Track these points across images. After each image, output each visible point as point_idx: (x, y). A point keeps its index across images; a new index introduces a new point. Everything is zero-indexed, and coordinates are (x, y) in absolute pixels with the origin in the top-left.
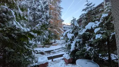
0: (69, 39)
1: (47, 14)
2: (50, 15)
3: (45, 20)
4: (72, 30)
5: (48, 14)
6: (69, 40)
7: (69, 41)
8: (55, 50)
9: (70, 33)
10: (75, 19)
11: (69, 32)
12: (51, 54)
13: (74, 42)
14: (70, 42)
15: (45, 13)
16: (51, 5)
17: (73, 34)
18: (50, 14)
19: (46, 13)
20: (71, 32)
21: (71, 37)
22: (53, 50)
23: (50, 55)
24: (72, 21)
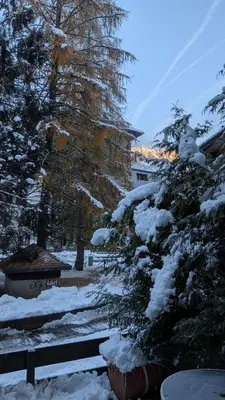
0: (143, 243)
1: (33, 87)
2: (52, 97)
3: (15, 125)
4: (163, 189)
5: (40, 87)
6: (144, 248)
7: (143, 255)
8: (75, 312)
9: (152, 204)
10: (187, 118)
11: (147, 202)
12: (44, 337)
13: (170, 263)
14: (148, 259)
15: (19, 83)
16: (59, 32)
17: (169, 214)
18: (53, 91)
19: (28, 80)
20: (158, 198)
21: (153, 231)
22: (58, 316)
23: (39, 342)
24: (167, 131)
